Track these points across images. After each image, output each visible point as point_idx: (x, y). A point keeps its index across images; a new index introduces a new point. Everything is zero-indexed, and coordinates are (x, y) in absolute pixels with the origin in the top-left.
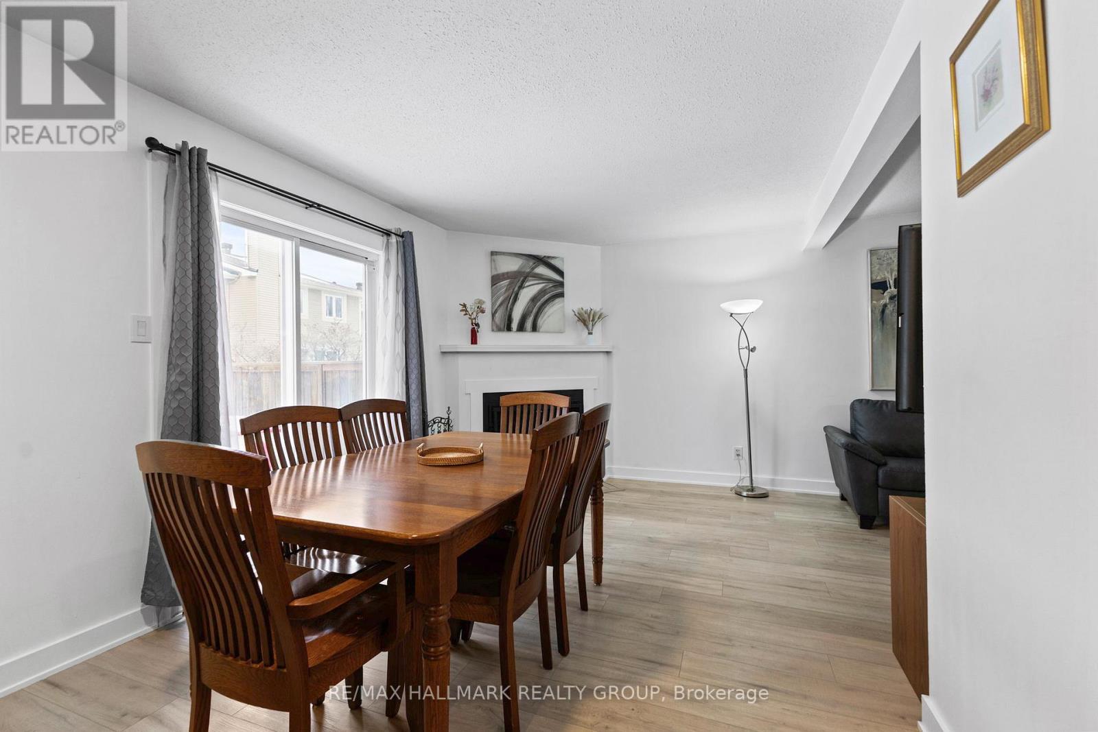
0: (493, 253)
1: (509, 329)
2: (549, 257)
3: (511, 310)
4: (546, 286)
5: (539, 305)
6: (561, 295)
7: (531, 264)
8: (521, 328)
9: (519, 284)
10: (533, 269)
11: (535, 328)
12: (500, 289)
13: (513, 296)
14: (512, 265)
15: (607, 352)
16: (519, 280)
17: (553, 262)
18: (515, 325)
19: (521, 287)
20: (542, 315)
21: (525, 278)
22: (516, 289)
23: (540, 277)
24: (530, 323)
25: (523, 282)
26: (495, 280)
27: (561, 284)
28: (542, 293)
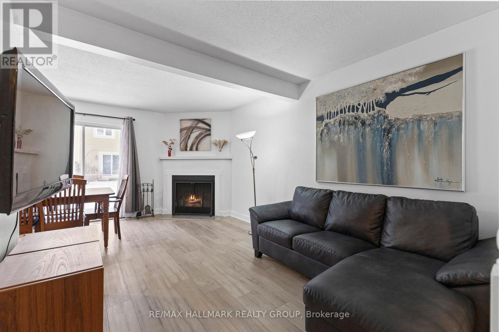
0: (181, 120)
1: (186, 150)
2: (203, 119)
3: (187, 142)
4: (202, 131)
5: (199, 139)
6: (210, 135)
7: (196, 123)
8: (191, 149)
9: (190, 132)
10: (197, 125)
11: (197, 149)
12: (183, 134)
13: (188, 136)
14: (188, 124)
15: (231, 159)
16: (191, 130)
17: (206, 121)
18: (188, 149)
19: (191, 133)
20: (200, 143)
21: (193, 129)
22: (189, 134)
23: (199, 128)
24: (195, 147)
25: (192, 130)
26: (181, 130)
27: (210, 130)
28: (201, 134)
